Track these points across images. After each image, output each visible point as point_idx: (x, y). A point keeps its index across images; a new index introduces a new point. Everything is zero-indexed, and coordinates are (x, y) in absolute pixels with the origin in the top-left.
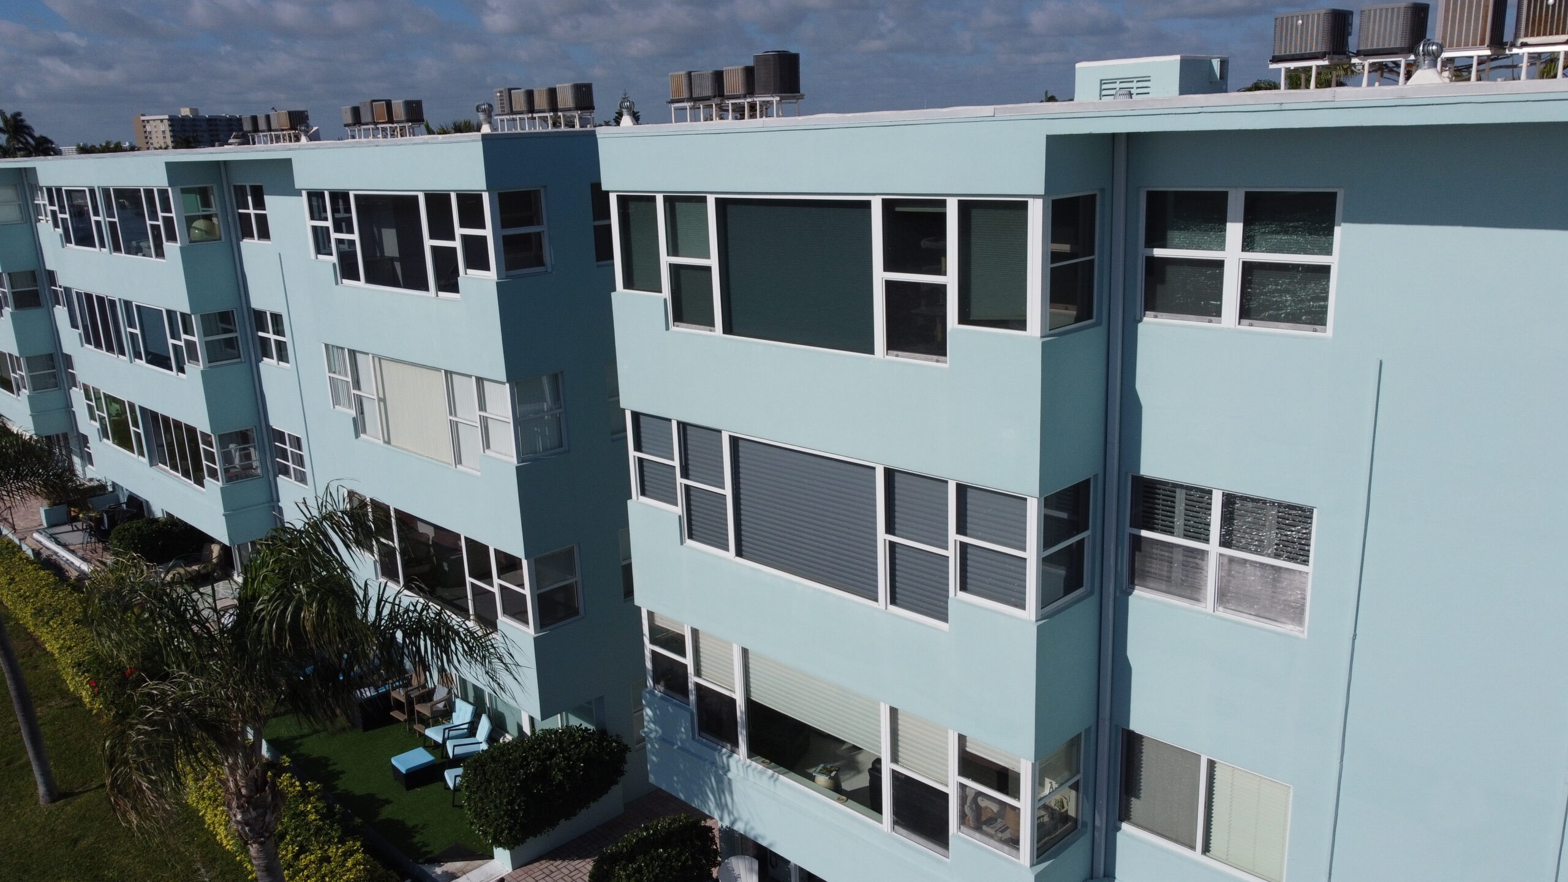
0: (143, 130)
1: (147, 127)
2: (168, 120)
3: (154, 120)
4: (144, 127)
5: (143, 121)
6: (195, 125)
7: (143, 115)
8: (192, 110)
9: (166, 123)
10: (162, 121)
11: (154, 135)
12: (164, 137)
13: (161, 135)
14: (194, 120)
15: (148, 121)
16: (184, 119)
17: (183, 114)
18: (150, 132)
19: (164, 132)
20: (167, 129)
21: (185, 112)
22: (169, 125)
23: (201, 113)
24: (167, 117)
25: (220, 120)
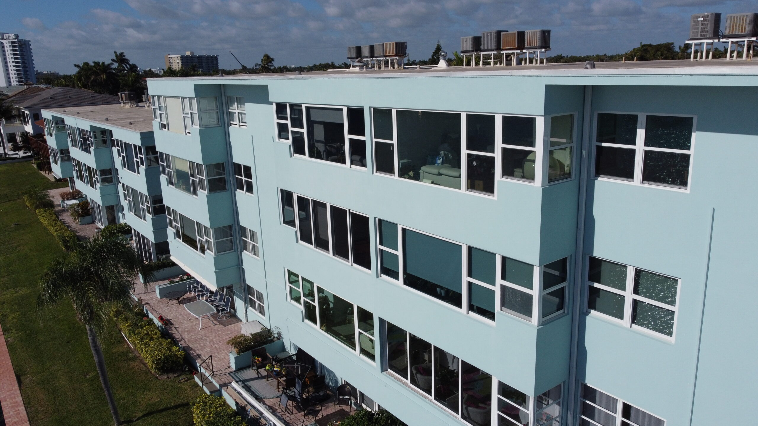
0: (169, 62)
1: (171, 60)
2: (181, 57)
3: (174, 57)
4: (170, 60)
5: (169, 58)
6: (192, 60)
7: (169, 55)
8: (191, 53)
9: (180, 58)
10: (177, 57)
11: (174, 64)
12: (178, 65)
13: (177, 64)
14: (192, 57)
15: (171, 58)
16: (188, 56)
17: (187, 54)
18: (172, 63)
19: (178, 63)
20: (180, 61)
21: (188, 53)
22: (181, 60)
23: (195, 54)
24: (180, 56)
25: (203, 57)
